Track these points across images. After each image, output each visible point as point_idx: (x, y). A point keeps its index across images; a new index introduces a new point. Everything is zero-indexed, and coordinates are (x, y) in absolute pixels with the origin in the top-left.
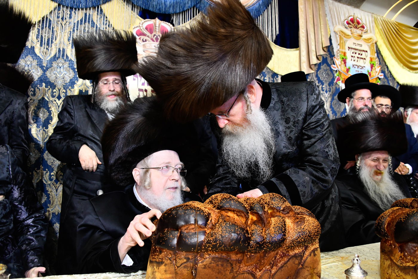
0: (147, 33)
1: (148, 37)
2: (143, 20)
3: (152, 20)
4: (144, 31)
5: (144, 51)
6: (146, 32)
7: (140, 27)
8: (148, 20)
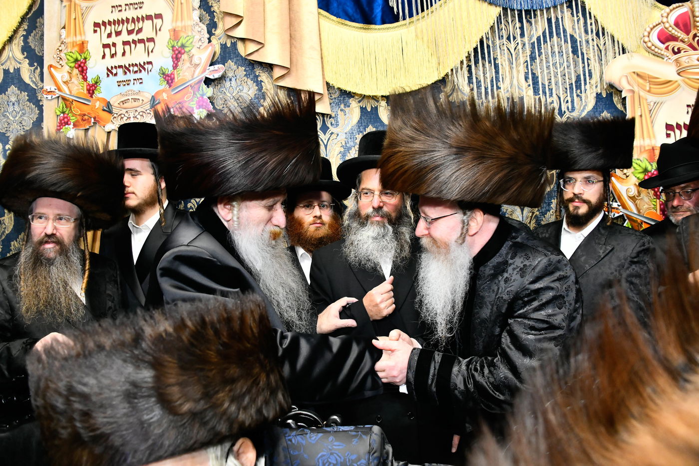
0: (679, 35)
1: (682, 41)
2: (667, 9)
3: (684, 4)
4: (673, 31)
5: (679, 74)
6: (676, 33)
7: (664, 23)
8: (677, 5)
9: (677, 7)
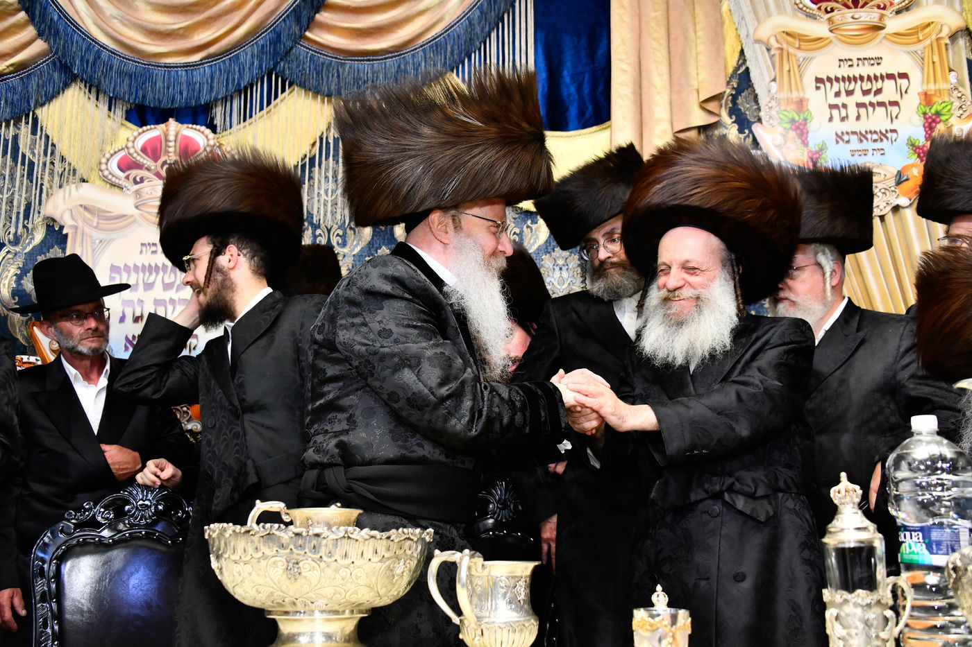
0: (145, 162)
1: (148, 169)
2: (137, 130)
3: (156, 126)
4: (138, 158)
5: (137, 207)
7: (128, 148)
8: (149, 127)
9: (148, 130)
